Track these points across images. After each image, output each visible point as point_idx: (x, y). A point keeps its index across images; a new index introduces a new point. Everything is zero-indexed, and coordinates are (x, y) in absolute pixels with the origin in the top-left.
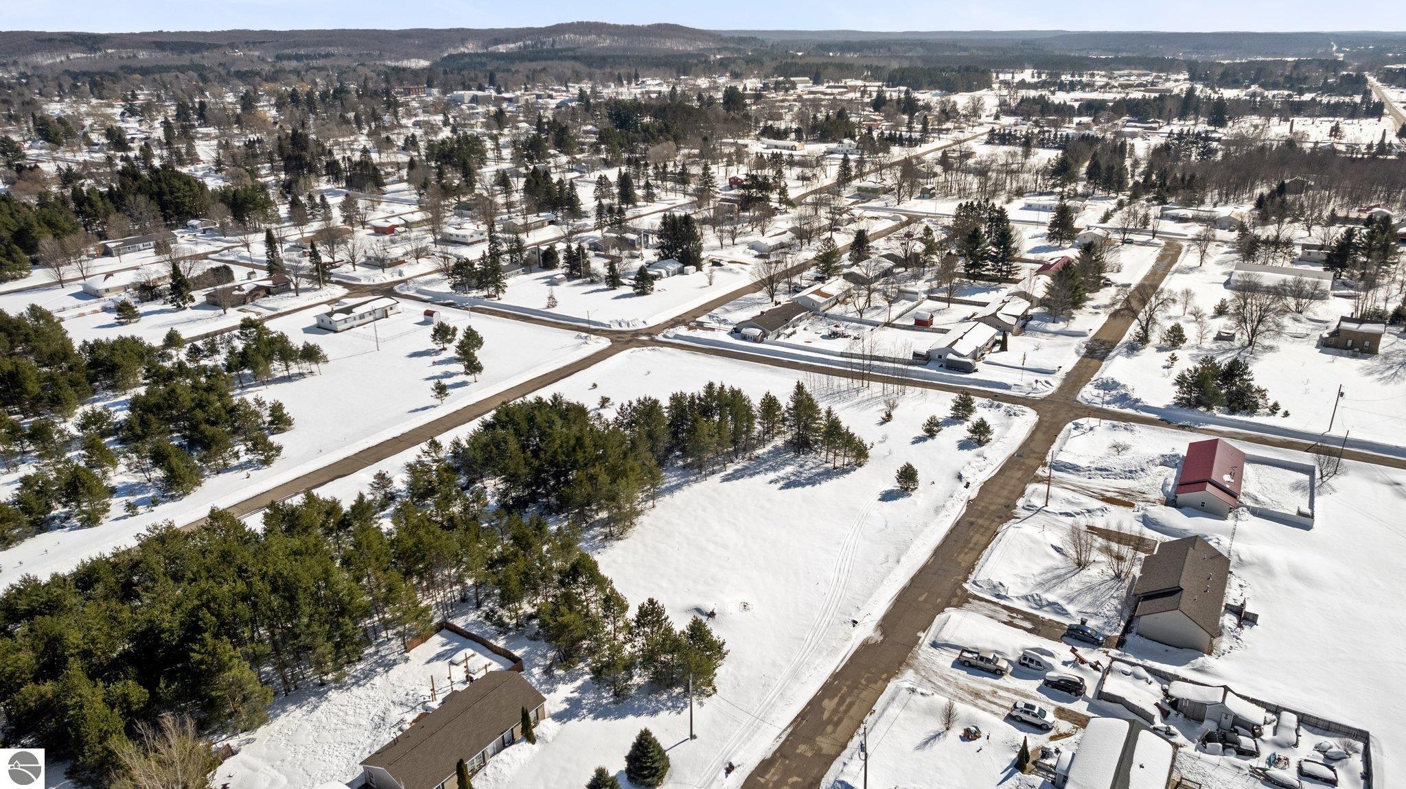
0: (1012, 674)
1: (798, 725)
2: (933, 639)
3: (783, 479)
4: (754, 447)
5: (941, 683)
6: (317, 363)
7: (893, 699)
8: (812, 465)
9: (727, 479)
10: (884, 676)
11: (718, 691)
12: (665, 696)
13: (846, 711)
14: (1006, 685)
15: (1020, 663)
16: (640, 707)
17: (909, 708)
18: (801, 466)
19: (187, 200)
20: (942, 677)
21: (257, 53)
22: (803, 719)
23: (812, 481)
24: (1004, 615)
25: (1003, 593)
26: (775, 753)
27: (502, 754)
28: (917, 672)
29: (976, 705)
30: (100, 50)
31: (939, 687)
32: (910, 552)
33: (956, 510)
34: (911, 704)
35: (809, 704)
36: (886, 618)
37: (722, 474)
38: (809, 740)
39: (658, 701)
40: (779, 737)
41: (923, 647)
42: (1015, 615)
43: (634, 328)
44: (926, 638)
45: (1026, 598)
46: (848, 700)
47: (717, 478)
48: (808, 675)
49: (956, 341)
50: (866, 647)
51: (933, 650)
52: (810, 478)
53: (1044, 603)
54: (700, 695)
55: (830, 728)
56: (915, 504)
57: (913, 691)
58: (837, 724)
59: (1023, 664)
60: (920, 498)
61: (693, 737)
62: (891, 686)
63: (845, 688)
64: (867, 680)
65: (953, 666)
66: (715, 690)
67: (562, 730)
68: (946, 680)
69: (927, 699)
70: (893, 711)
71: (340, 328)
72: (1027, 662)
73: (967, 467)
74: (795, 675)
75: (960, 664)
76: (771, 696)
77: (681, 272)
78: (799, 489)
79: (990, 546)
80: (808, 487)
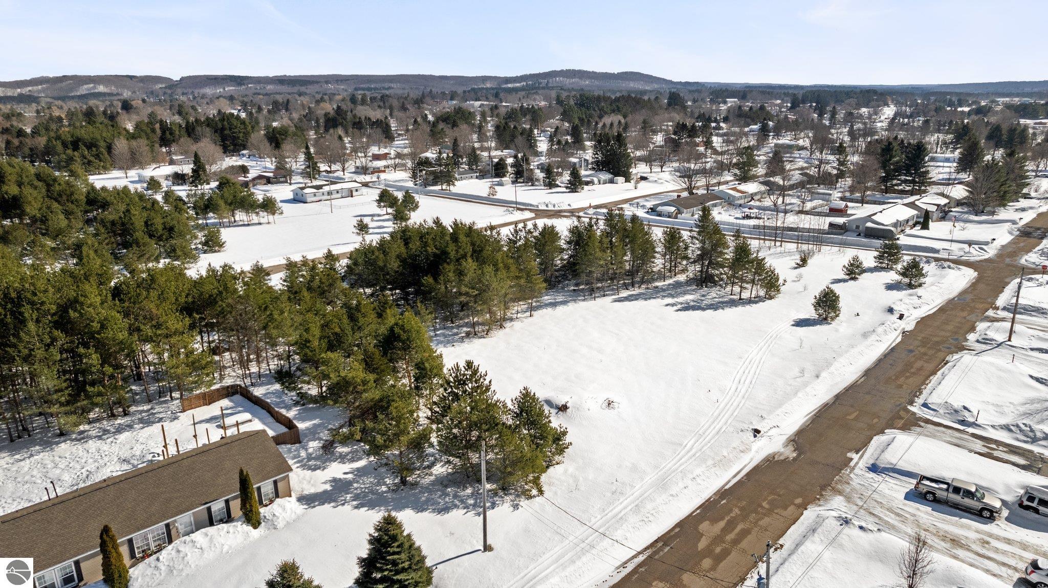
0: (1007, 519)
1: (655, 553)
2: (872, 462)
3: (681, 303)
4: (654, 280)
5: (891, 519)
6: (274, 214)
7: (814, 531)
8: (715, 295)
9: (619, 300)
10: (799, 501)
11: (547, 494)
12: (469, 491)
13: (736, 542)
14: (1002, 534)
15: (1021, 505)
16: (427, 501)
17: (841, 546)
18: (703, 296)
19: (241, 135)
20: (890, 510)
21: (342, 87)
22: (665, 544)
23: (714, 307)
24: (978, 445)
25: (971, 420)
27: (198, 536)
28: (848, 499)
29: (956, 557)
30: (244, 84)
31: (887, 523)
32: (832, 369)
33: (889, 338)
34: (843, 539)
35: (679, 525)
36: (800, 433)
37: (614, 297)
38: (671, 577)
39: (456, 496)
40: (624, 565)
41: (857, 471)
42: (994, 446)
43: (559, 209)
44: (860, 461)
45: (1007, 428)
46: (740, 527)
47: (609, 299)
48: (681, 485)
49: (876, 214)
50: (770, 463)
51: (872, 475)
52: (712, 305)
53: (1039, 435)
54: (518, 496)
55: (707, 563)
56: (837, 330)
57: (846, 522)
58: (719, 559)
59: (1027, 508)
60: (841, 327)
61: (487, 548)
62: (810, 514)
63: (736, 511)
64: (771, 503)
65: (906, 498)
66: (541, 492)
67: (304, 515)
68: (898, 515)
69: (870, 536)
70: (812, 547)
71: (309, 200)
72: (1034, 505)
73: (898, 303)
74: (663, 484)
75: (920, 495)
76: (620, 507)
77: (611, 181)
78: (699, 312)
79: (939, 373)
80: (709, 312)
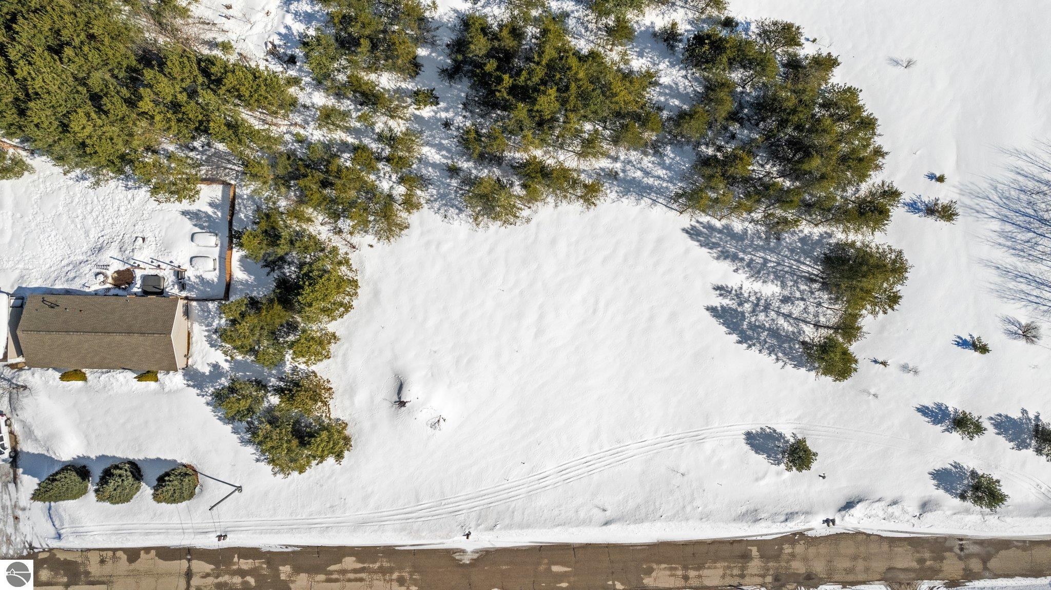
3: (738, 297)
9: (693, 233)
13: (349, 580)
18: (785, 300)
26: (269, 552)
38: (297, 570)
46: (365, 575)
52: (757, 327)
55: (321, 577)
58: (329, 581)
63: (377, 564)
67: (182, 389)
